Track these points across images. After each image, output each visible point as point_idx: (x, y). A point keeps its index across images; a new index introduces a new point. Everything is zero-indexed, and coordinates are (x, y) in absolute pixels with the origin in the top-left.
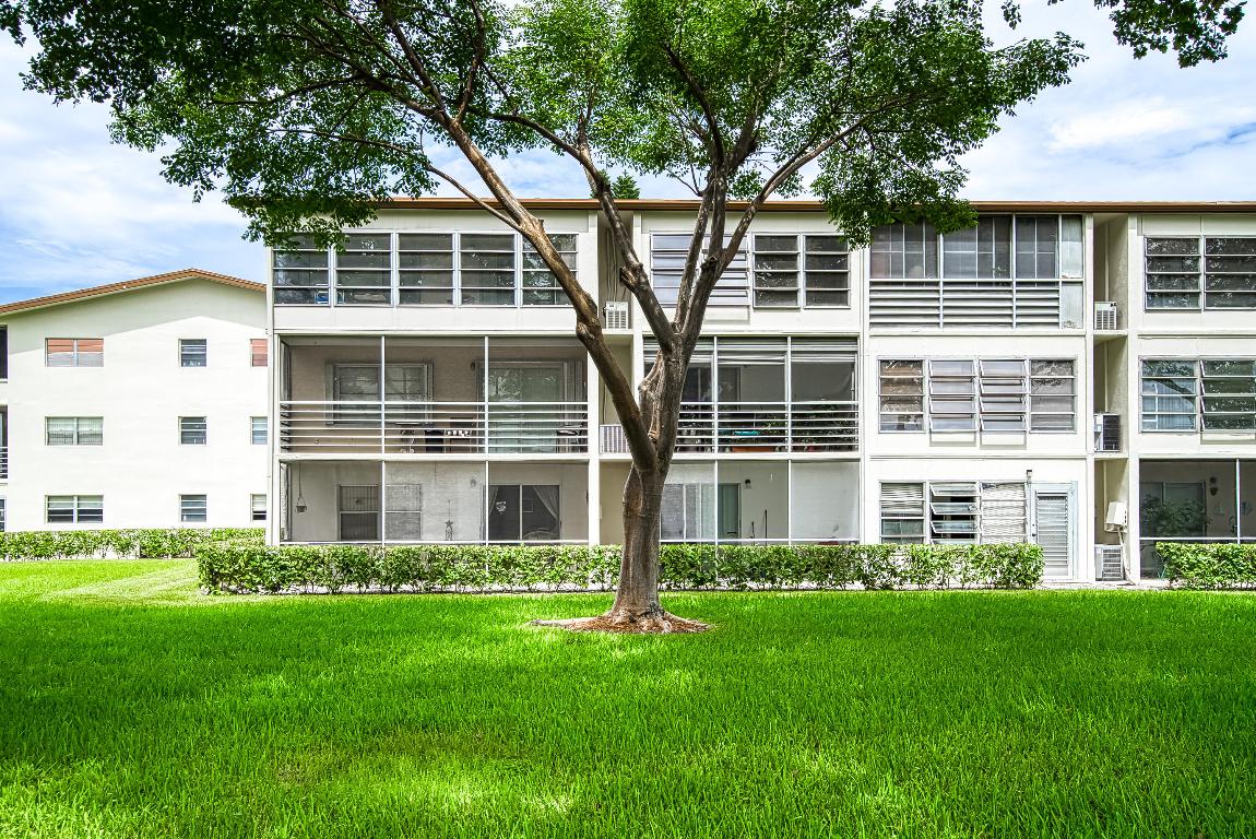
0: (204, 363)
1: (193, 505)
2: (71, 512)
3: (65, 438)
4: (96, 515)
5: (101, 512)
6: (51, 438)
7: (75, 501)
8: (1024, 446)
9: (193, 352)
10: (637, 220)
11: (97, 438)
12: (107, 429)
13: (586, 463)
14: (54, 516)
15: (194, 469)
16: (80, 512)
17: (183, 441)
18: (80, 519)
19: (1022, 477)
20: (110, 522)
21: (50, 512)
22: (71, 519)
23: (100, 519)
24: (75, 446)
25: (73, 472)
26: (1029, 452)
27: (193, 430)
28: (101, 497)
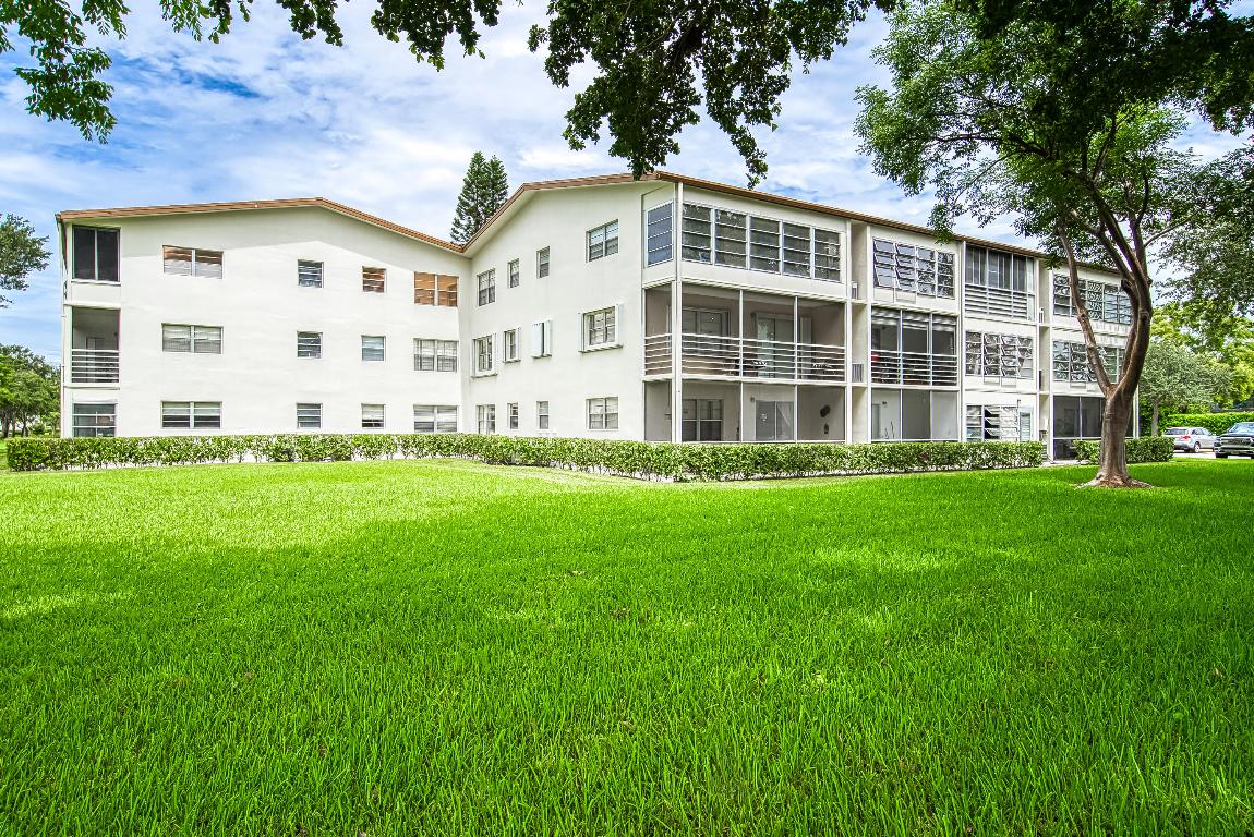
0: (319, 284)
1: (310, 414)
2: (188, 418)
3: (182, 346)
4: (214, 422)
5: (218, 418)
6: (167, 344)
7: (192, 408)
8: (1015, 386)
9: (310, 273)
10: (868, 228)
11: (217, 347)
12: (227, 338)
13: (844, 388)
14: (169, 421)
15: (310, 380)
16: (196, 418)
17: (299, 354)
18: (196, 425)
19: (1015, 404)
20: (228, 429)
21: (165, 418)
22: (187, 425)
23: (218, 425)
24: (192, 354)
25: (191, 378)
26: (1018, 389)
27: (309, 344)
28: (218, 404)
